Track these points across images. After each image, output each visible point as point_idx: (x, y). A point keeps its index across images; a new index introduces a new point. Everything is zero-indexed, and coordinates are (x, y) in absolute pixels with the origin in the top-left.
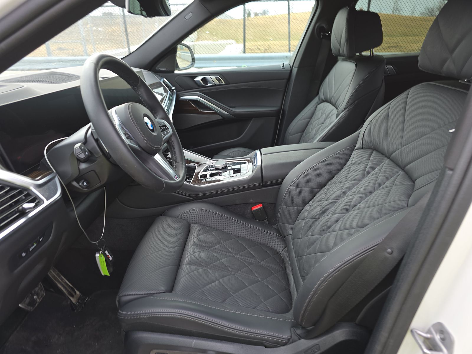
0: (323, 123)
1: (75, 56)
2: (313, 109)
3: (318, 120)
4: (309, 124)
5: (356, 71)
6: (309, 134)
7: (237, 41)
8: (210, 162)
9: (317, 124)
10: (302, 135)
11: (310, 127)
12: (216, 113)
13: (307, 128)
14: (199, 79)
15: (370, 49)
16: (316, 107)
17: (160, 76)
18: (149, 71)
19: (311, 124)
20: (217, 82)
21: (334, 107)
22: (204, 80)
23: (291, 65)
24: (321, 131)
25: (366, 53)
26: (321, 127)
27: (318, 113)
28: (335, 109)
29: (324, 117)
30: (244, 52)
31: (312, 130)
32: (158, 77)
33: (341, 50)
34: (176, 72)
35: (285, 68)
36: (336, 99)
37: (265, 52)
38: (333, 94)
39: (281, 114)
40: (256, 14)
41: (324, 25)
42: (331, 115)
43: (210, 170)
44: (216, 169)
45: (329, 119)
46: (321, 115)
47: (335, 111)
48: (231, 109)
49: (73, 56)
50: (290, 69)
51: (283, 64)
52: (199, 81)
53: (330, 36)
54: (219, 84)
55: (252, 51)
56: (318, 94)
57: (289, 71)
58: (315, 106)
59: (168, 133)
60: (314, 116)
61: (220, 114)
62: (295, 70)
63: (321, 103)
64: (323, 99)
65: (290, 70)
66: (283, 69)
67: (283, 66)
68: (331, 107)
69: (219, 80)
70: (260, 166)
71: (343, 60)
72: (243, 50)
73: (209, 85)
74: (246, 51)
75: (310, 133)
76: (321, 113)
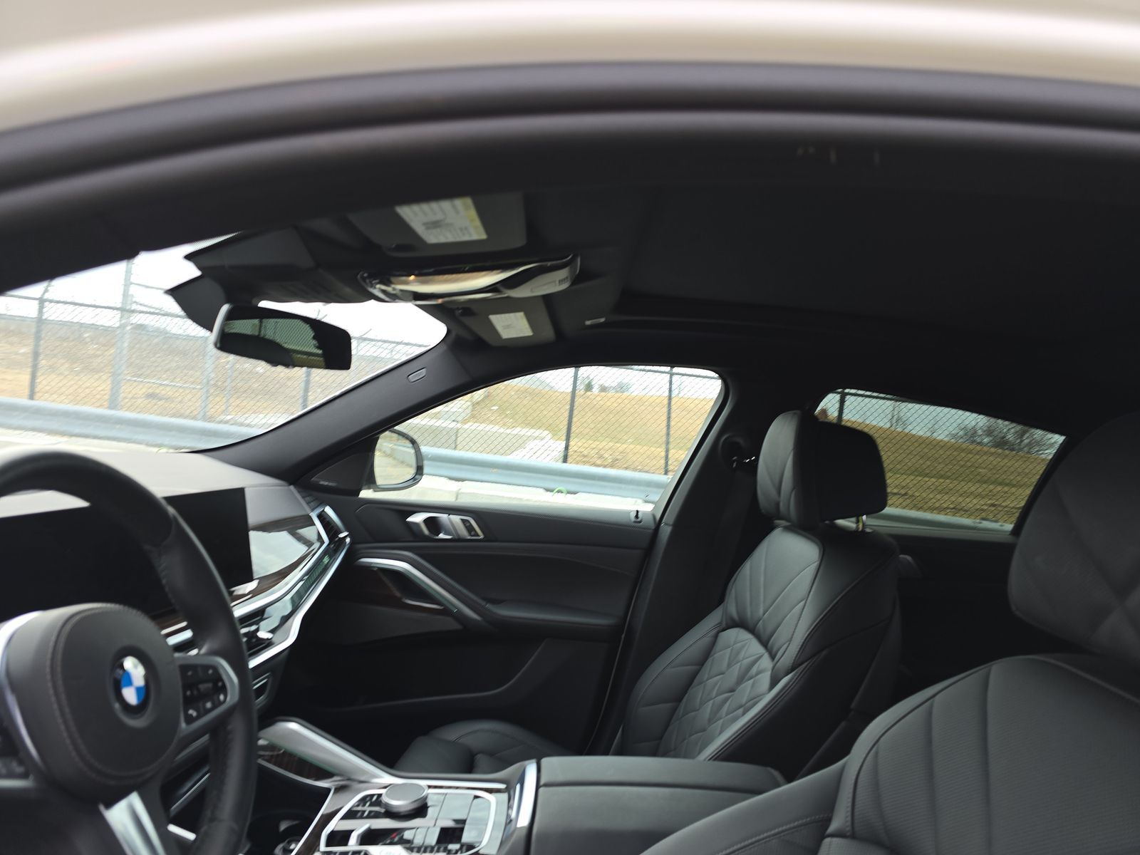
0: (732, 690)
1: (181, 416)
2: (707, 640)
3: (721, 676)
4: (696, 681)
5: (822, 568)
6: (693, 713)
7: (555, 434)
8: (381, 780)
9: (716, 688)
10: (674, 710)
11: (697, 693)
12: (446, 611)
13: (691, 691)
14: (418, 518)
15: (858, 516)
16: (716, 636)
17: (316, 499)
18: (290, 484)
19: (701, 683)
20: (463, 532)
21: (761, 650)
22: (430, 522)
23: (658, 516)
24: (727, 715)
25: (847, 523)
26: (726, 700)
27: (721, 657)
28: (766, 656)
29: (735, 671)
30: (565, 460)
31: (703, 703)
32: (308, 503)
33: (781, 504)
34: (366, 494)
35: (640, 522)
36: (770, 629)
37: (612, 466)
38: (761, 611)
39: (623, 636)
40: (603, 389)
41: (740, 440)
42: (754, 670)
43: (369, 817)
44: (390, 814)
45: (751, 681)
46: (729, 666)
47: (766, 663)
48: (488, 606)
49: (174, 416)
50: (653, 526)
51: (637, 512)
52: (416, 524)
53: (754, 465)
54: (469, 538)
55: (585, 459)
56: (721, 600)
57: (650, 531)
58: (714, 632)
59: (217, 704)
60: (710, 660)
61: (459, 617)
62: (666, 531)
63: (728, 627)
64: (735, 615)
65: (653, 528)
66: (636, 524)
67: (637, 516)
68: (755, 647)
69: (470, 529)
70: (524, 832)
71: (788, 529)
72: (562, 454)
73: (442, 536)
74: (569, 459)
75: (698, 710)
76: (729, 658)
